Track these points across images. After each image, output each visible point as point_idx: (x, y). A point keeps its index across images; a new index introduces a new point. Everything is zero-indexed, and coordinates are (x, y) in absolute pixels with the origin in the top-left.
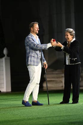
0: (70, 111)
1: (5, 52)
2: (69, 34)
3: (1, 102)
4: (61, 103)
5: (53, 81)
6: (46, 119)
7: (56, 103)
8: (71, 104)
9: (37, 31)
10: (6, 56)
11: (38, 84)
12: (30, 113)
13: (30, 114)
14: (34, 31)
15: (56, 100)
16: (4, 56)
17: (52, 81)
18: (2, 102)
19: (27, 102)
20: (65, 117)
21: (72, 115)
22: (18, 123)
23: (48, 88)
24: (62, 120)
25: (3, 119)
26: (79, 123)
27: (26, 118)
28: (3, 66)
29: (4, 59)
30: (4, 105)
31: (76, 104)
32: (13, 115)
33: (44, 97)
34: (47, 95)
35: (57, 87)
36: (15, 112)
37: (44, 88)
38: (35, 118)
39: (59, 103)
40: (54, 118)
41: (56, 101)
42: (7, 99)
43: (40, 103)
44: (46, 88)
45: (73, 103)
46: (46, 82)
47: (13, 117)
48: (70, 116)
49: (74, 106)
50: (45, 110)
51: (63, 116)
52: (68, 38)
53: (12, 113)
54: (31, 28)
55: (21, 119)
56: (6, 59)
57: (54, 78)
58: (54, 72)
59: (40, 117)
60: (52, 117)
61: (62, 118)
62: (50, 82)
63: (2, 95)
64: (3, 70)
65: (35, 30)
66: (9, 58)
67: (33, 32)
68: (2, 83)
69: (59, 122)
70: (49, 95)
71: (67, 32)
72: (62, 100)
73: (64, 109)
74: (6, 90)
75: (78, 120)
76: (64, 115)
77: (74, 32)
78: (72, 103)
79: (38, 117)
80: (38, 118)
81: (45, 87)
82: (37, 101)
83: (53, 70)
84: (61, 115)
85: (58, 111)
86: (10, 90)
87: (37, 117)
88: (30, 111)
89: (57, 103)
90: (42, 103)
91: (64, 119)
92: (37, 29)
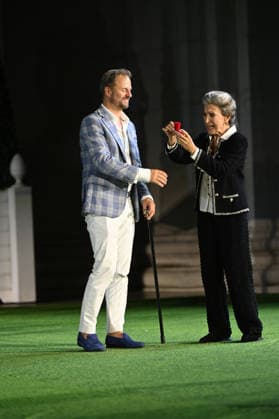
0: (233, 366)
1: (16, 168)
2: (217, 112)
3: (2, 338)
4: (204, 340)
5: (178, 266)
6: (152, 394)
7: (187, 340)
8: (236, 344)
9: (124, 98)
10: (18, 181)
11: (122, 276)
12: (100, 372)
13: (100, 376)
14: (115, 98)
15: (186, 331)
16: (11, 182)
17: (171, 266)
18: (6, 338)
19: (89, 336)
20: (218, 387)
21: (241, 380)
22: (58, 406)
23: (160, 290)
24: (206, 398)
25: (9, 395)
26: (263, 406)
27: (86, 389)
28: (7, 216)
29: (11, 193)
30: (14, 346)
31: (254, 343)
32: (41, 380)
33: (146, 318)
34: (157, 314)
35: (191, 288)
36: (48, 372)
37: (147, 290)
38: (115, 391)
39: (198, 340)
40: (181, 389)
41: (187, 334)
42: (21, 328)
43: (135, 339)
44: (154, 290)
45: (244, 340)
46: (152, 269)
47: (44, 388)
48: (233, 382)
49: (247, 352)
50: (148, 363)
51: (211, 383)
52: (214, 126)
53: (40, 372)
54: (106, 89)
55: (68, 392)
56: (18, 193)
57: (179, 255)
58: (180, 238)
59: (133, 386)
60: (173, 385)
61: (206, 391)
62: (167, 269)
63: (7, 314)
64: (8, 231)
65: (119, 96)
66: (29, 189)
67: (112, 101)
68: (5, 275)
69: (196, 403)
70: (163, 313)
71: (213, 103)
72: (205, 331)
73: (214, 359)
74: (20, 297)
75: (262, 397)
76: (215, 380)
77: (233, 105)
78: (240, 339)
79: (127, 386)
80: (128, 391)
81: (150, 287)
82: (124, 334)
83: (175, 228)
84: (205, 379)
85: (195, 367)
86: (31, 297)
87: (122, 386)
88: (100, 366)
89: (191, 340)
90: (138, 341)
91: (212, 392)
92: (123, 94)
